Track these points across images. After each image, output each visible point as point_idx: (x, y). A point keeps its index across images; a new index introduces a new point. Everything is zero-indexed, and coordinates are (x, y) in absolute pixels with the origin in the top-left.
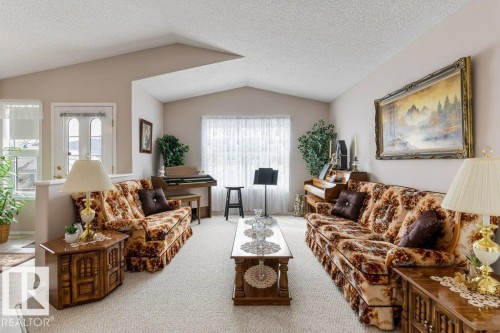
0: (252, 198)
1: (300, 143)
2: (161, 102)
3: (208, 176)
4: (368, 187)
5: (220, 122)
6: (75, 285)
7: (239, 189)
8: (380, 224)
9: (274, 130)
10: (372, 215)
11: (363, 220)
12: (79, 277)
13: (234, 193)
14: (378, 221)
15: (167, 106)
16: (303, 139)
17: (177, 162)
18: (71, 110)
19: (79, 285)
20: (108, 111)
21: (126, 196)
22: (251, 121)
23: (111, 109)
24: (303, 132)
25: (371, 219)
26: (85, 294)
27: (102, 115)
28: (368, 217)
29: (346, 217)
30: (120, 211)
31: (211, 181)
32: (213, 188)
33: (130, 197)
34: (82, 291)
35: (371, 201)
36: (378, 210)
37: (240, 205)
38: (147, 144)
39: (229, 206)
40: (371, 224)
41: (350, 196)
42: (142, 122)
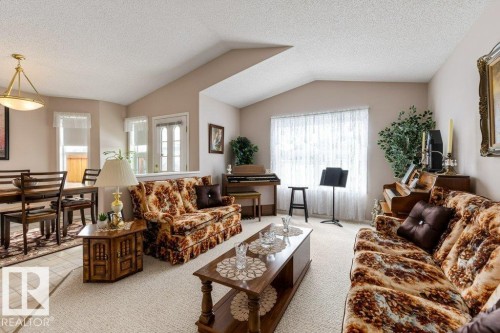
0: (321, 200)
1: (382, 138)
2: (236, 108)
3: (274, 175)
4: (459, 201)
5: (287, 120)
6: (92, 264)
7: (303, 189)
8: (463, 270)
9: (347, 124)
10: (454, 249)
11: (440, 254)
12: (95, 259)
13: (299, 193)
14: (461, 263)
15: (243, 111)
16: (386, 133)
17: (247, 160)
18: (164, 121)
19: (95, 266)
20: (183, 119)
21: (180, 191)
22: (320, 117)
23: (185, 117)
24: (386, 123)
25: (451, 255)
26: (99, 274)
27: (180, 123)
28: (448, 251)
29: (417, 243)
30: (168, 204)
31: (274, 180)
32: (278, 186)
33: (185, 192)
34: (98, 272)
35: (458, 225)
36: (465, 243)
37: (304, 207)
38: (218, 146)
39: (293, 206)
40: (449, 263)
41: (427, 210)
42: (211, 126)
